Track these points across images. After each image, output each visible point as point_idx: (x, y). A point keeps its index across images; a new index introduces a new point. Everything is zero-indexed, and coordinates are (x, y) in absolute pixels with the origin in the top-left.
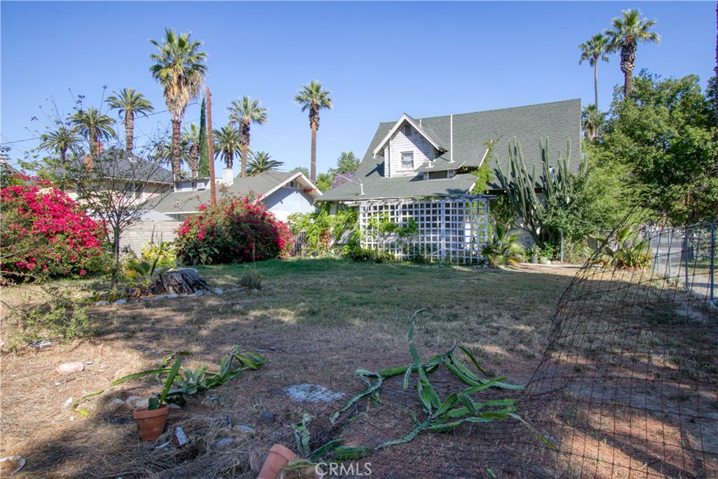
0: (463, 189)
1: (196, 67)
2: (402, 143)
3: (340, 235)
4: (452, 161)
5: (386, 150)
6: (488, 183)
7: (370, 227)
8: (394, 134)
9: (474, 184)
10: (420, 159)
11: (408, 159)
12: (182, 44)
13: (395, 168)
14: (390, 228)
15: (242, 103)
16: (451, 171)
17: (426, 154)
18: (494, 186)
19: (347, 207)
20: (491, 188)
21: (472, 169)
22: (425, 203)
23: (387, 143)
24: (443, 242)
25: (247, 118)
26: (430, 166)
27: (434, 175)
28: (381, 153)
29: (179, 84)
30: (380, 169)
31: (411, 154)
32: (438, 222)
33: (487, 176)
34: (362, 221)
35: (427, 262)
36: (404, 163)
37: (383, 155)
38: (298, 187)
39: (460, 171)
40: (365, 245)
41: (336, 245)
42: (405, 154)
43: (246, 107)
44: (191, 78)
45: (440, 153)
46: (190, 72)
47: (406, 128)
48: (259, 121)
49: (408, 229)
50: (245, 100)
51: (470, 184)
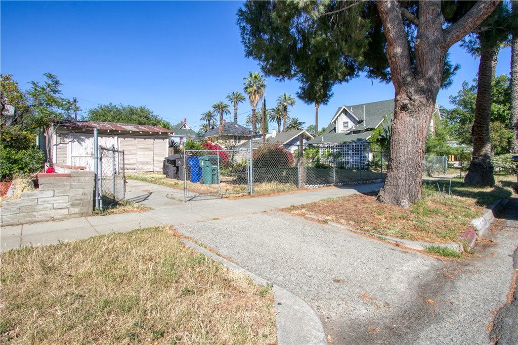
0: (363, 138)
1: (262, 86)
2: (344, 118)
3: (314, 158)
4: (364, 126)
5: (337, 121)
6: (380, 135)
7: (323, 155)
8: (340, 114)
9: (370, 136)
10: (351, 125)
11: (346, 125)
12: (256, 77)
13: (340, 129)
14: (330, 155)
15: (284, 97)
16: (362, 130)
17: (354, 123)
18: (383, 136)
19: (314, 147)
20: (381, 137)
21: (372, 129)
22: (344, 145)
23: (337, 118)
24: (351, 160)
25: (285, 104)
26: (354, 128)
27: (355, 132)
28: (335, 122)
29: (254, 94)
30: (335, 129)
31: (347, 123)
32: (349, 152)
33: (380, 132)
34: (321, 151)
35: (345, 168)
36: (345, 127)
37: (336, 123)
38: (304, 137)
39: (367, 130)
40: (321, 162)
41: (313, 161)
42: (345, 123)
43: (285, 98)
44: (259, 91)
45: (361, 122)
46: (259, 88)
47: (345, 112)
48: (292, 104)
49: (338, 155)
50: (285, 95)
51: (368, 136)
